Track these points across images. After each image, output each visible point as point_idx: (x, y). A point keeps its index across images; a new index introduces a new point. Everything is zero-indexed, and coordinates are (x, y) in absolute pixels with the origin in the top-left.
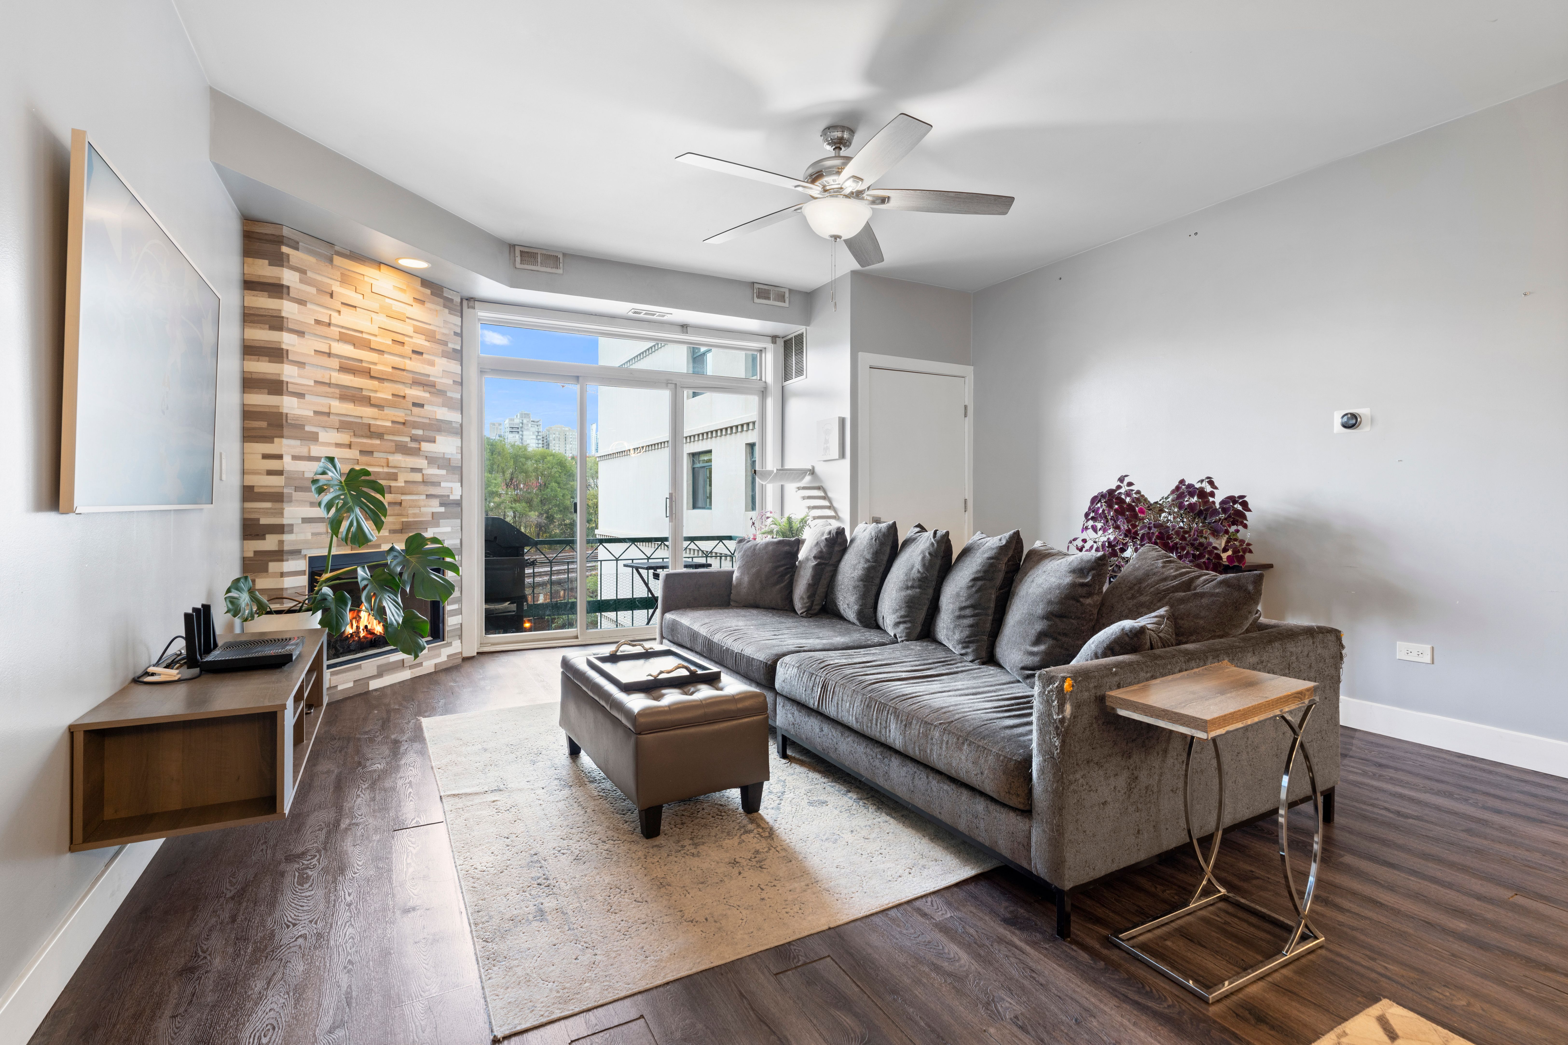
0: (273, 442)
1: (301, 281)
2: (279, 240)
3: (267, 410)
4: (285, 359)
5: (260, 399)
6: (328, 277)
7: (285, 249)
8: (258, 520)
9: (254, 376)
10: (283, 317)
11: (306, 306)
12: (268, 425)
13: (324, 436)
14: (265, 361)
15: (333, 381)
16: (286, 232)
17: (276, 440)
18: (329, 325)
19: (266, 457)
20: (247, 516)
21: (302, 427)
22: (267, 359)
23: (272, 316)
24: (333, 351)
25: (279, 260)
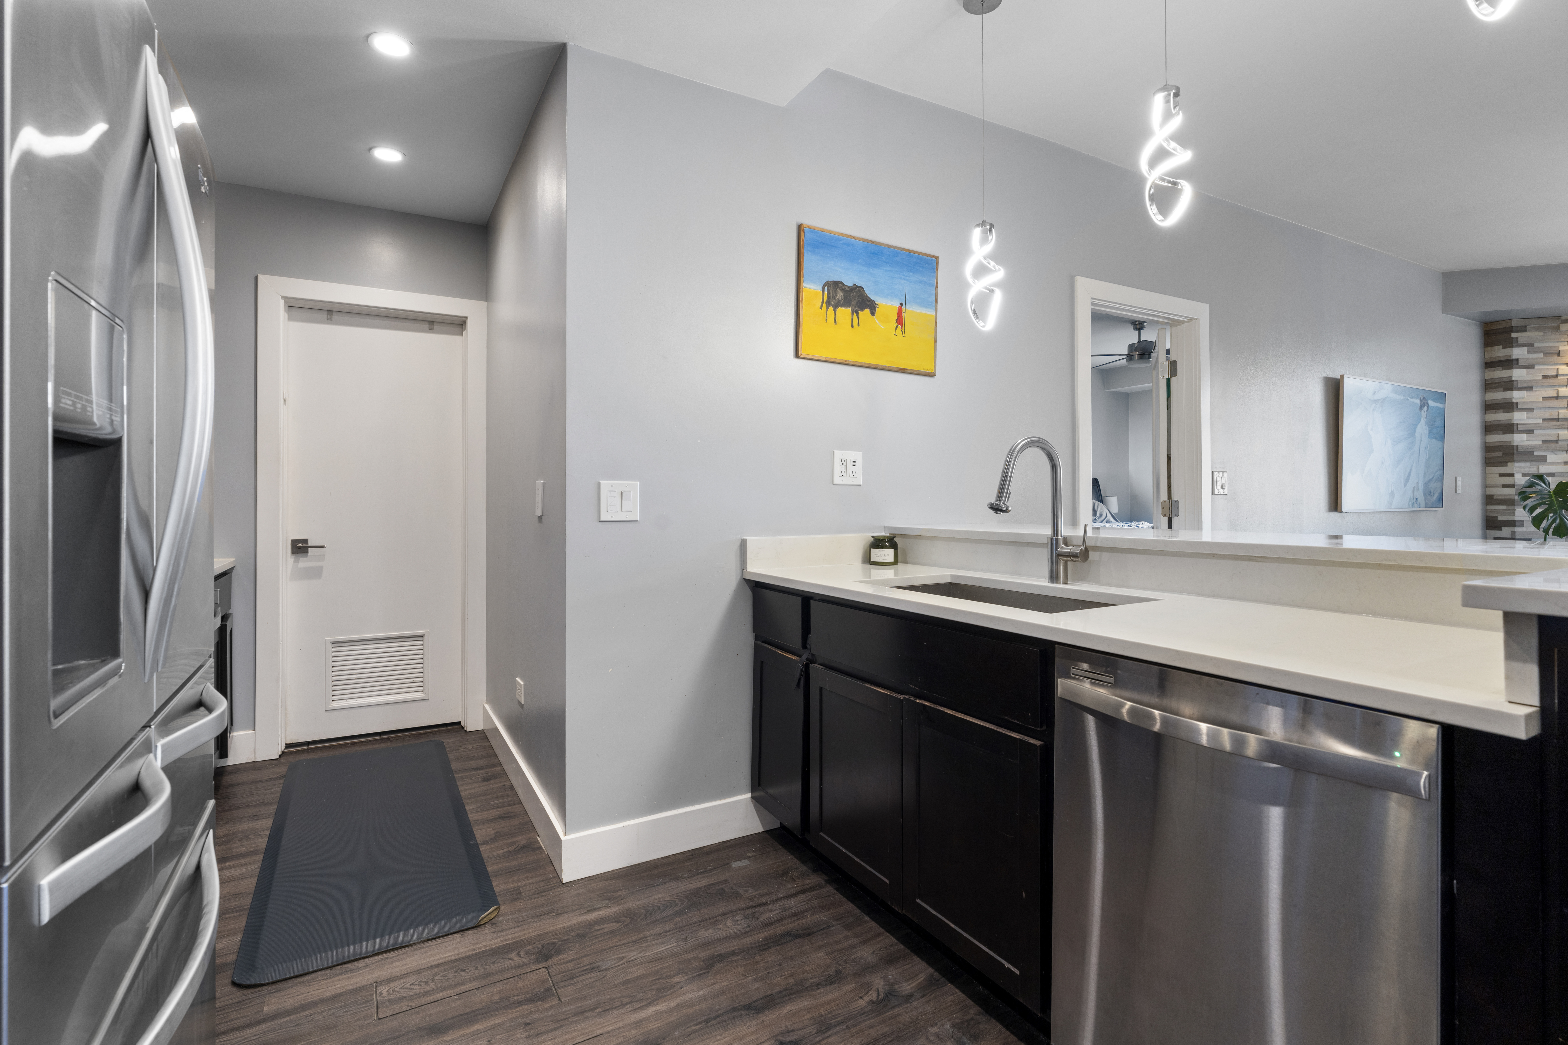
0: (1507, 466)
1: (1529, 352)
2: (1510, 330)
3: (1502, 444)
4: (1515, 409)
5: (1497, 438)
6: (1556, 342)
7: (1514, 335)
8: (1497, 517)
9: (1492, 423)
10: (1513, 381)
11: (1534, 368)
12: (1503, 454)
13: (1551, 457)
14: (1500, 413)
15: (1561, 416)
16: (1514, 323)
17: (1509, 464)
18: (1557, 376)
19: (1501, 475)
20: (1488, 514)
21: (1531, 453)
22: (1502, 410)
23: (1505, 382)
24: (1560, 394)
25: (1510, 343)
